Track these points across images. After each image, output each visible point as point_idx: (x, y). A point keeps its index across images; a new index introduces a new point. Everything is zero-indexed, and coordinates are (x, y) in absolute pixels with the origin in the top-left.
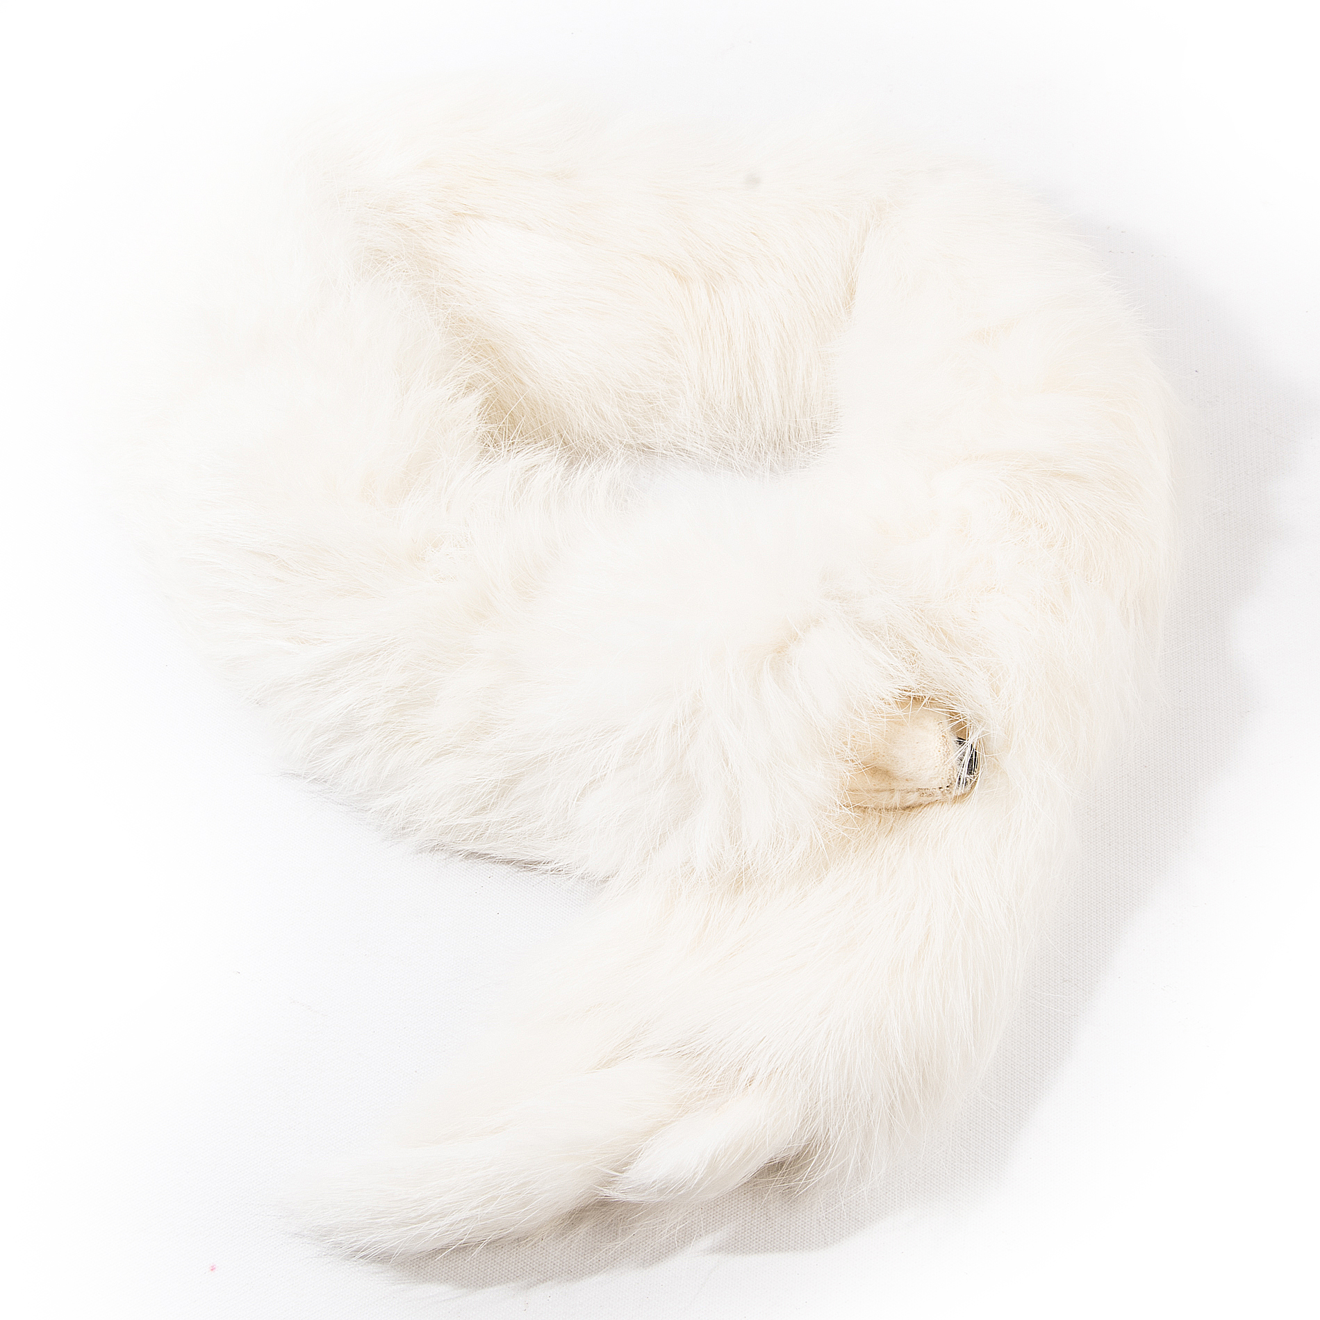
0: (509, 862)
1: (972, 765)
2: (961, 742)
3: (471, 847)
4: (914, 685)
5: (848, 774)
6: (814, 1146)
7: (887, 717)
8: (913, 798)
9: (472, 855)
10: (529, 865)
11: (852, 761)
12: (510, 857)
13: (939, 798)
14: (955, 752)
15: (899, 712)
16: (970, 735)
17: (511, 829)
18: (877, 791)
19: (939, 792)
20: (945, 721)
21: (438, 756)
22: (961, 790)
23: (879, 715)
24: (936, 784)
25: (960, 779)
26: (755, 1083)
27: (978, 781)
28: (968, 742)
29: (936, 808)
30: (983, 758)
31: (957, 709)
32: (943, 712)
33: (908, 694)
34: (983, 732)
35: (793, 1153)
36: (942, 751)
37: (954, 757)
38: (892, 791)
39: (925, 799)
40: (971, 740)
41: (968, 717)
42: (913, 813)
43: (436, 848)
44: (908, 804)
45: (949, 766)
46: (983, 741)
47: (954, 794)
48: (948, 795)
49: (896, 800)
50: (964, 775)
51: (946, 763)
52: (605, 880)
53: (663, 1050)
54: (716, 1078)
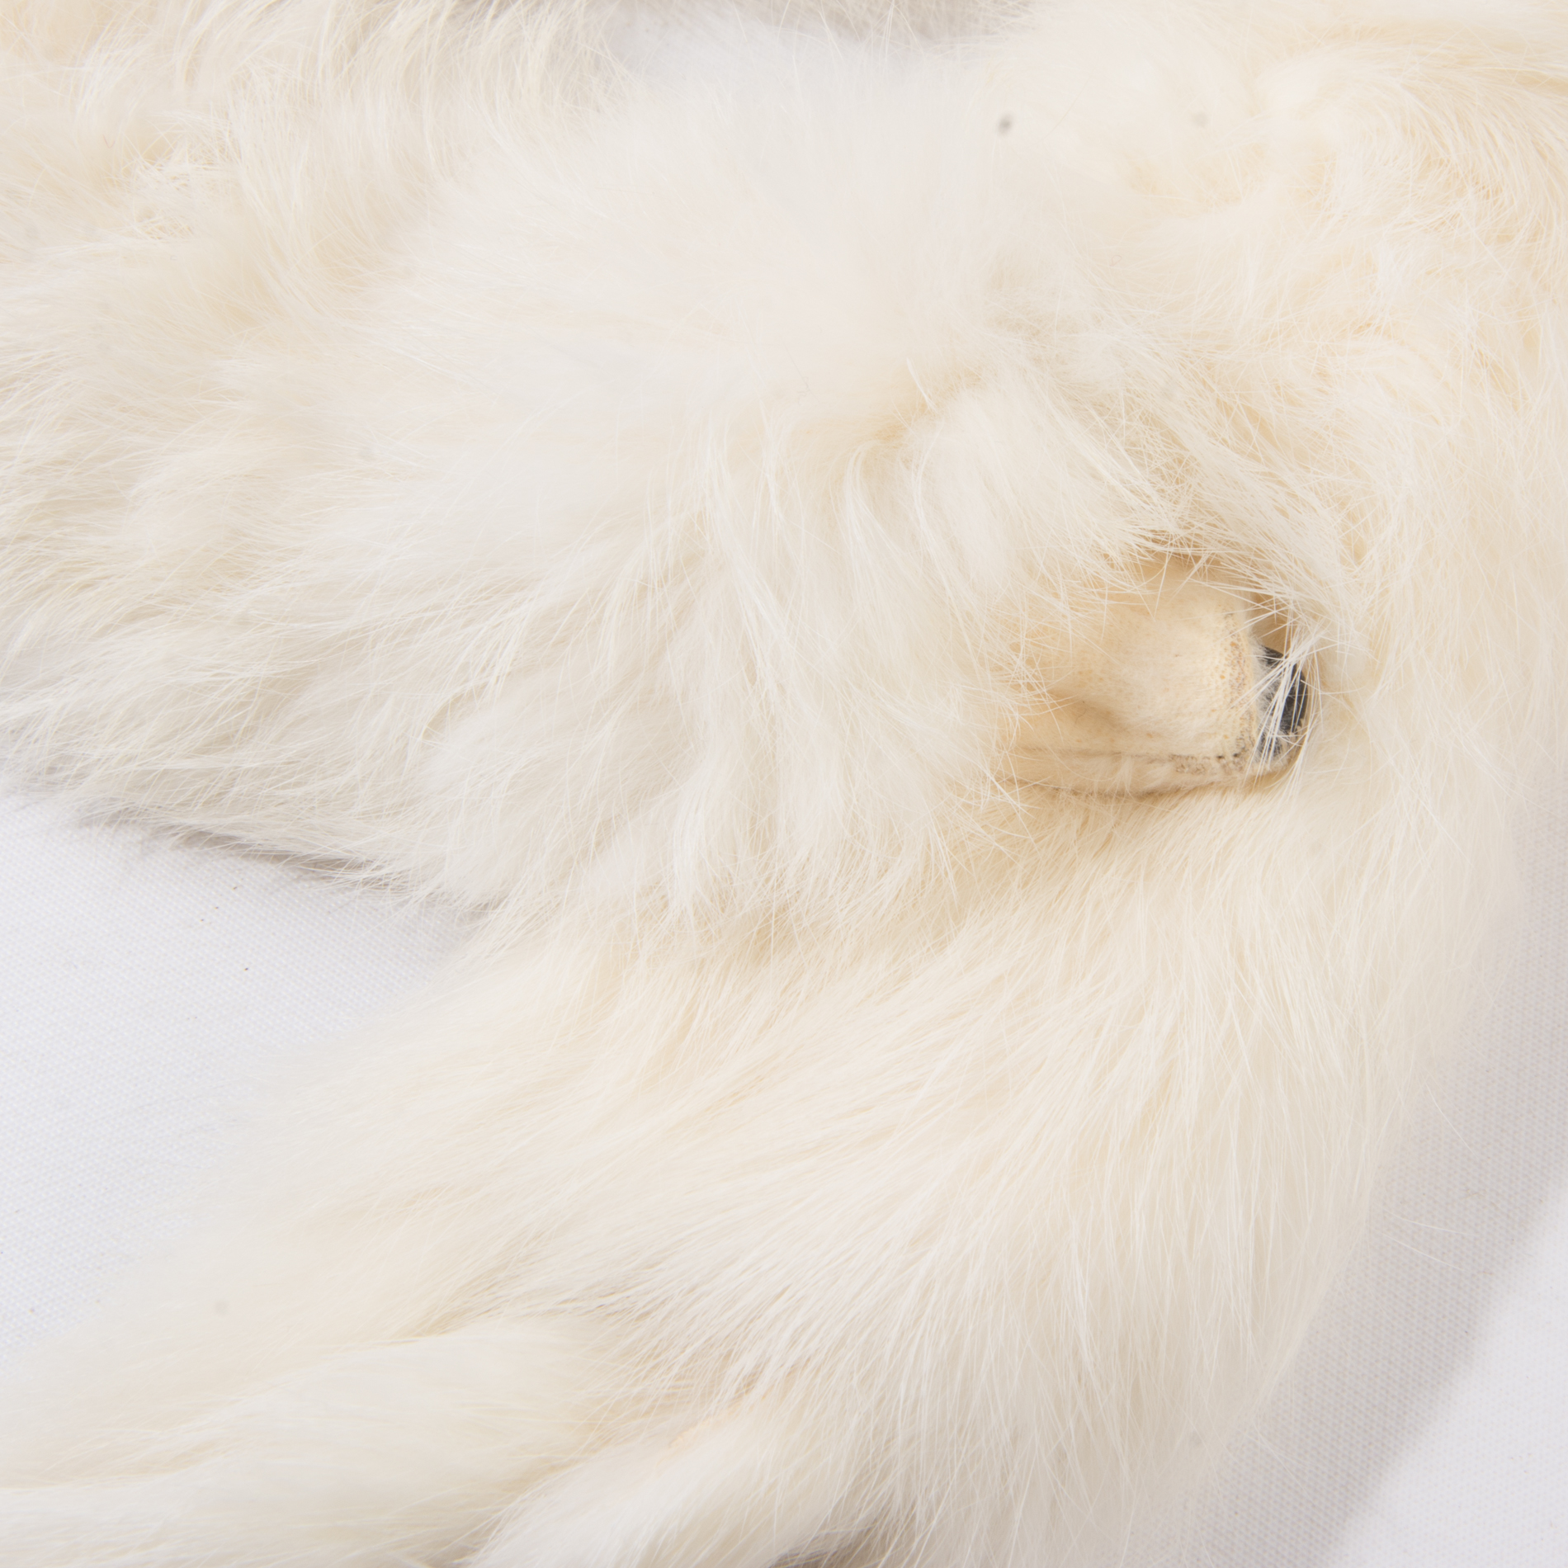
0: (279, 857)
1: (1295, 711)
2: (1273, 656)
3: (196, 820)
4: (1172, 528)
5: (1016, 714)
6: (879, 1537)
7: (1111, 597)
8: (1160, 775)
9: (197, 838)
10: (323, 867)
11: (1030, 687)
12: (282, 847)
13: (1216, 778)
14: (1257, 681)
15: (1136, 588)
16: (1292, 645)
17: (284, 788)
18: (1086, 754)
19: (1216, 765)
20: (1240, 612)
21: (133, 617)
22: (1263, 766)
23: (1094, 590)
24: (1210, 747)
25: (1263, 740)
26: (760, 1388)
27: (1304, 747)
28: (1287, 663)
29: (1210, 801)
30: (1316, 697)
31: (1268, 589)
32: (1240, 593)
33: (1158, 548)
34: (1322, 643)
35: (833, 1548)
36: (1228, 677)
37: (1253, 693)
38: (1116, 756)
39: (1186, 779)
40: (1295, 655)
41: (1291, 607)
42: (1159, 808)
43: (121, 818)
44: (1150, 786)
45: (1243, 710)
46: (1323, 659)
47: (1248, 771)
48: (1237, 775)
49: (1125, 774)
50: (1274, 731)
51: (1236, 703)
52: (482, 909)
53: (565, 1302)
54: (675, 1370)
